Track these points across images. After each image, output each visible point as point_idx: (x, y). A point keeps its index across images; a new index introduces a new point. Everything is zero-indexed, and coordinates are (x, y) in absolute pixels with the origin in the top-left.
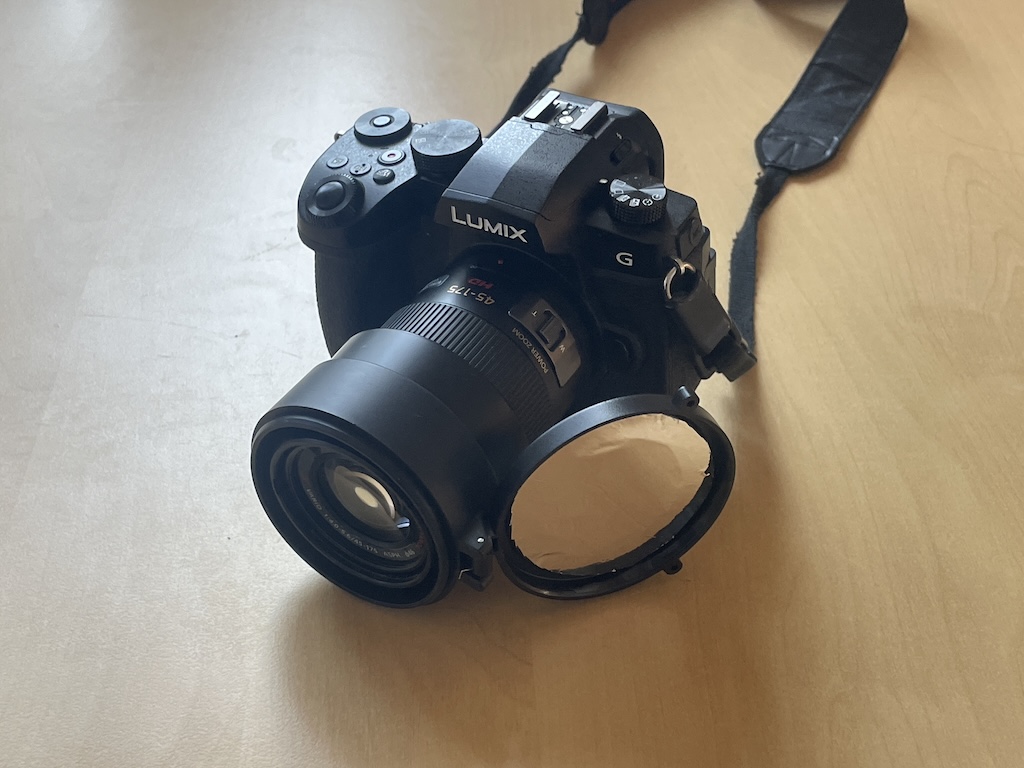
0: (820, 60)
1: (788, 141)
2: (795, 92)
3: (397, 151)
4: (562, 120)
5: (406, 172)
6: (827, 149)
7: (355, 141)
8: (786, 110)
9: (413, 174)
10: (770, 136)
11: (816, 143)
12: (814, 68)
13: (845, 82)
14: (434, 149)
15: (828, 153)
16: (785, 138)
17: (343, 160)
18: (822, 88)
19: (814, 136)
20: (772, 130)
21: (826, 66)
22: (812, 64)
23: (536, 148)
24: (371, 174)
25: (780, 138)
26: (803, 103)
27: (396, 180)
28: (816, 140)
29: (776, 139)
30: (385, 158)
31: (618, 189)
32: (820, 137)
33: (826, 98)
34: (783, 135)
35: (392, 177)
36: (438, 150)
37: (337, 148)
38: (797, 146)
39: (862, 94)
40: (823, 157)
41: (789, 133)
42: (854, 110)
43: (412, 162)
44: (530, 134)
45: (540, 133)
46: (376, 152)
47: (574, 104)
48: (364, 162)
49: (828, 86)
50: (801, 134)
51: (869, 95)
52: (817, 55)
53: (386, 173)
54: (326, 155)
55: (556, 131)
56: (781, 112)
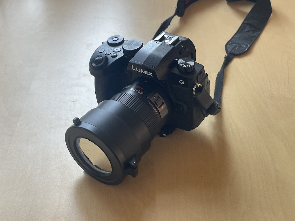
0: (245, 22)
1: (235, 46)
2: (237, 32)
3: (119, 48)
4: (166, 41)
5: (121, 54)
6: (246, 48)
7: (107, 45)
8: (235, 37)
9: (123, 55)
10: (229, 44)
11: (243, 46)
12: (243, 24)
13: (253, 29)
14: (129, 48)
15: (246, 49)
16: (234, 45)
17: (103, 50)
18: (246, 30)
19: (242, 44)
20: (230, 42)
21: (247, 24)
22: (243, 23)
23: (157, 49)
24: (111, 55)
25: (232, 45)
26: (240, 35)
27: (118, 57)
28: (243, 45)
29: (231, 45)
30: (115, 50)
31: (181, 62)
32: (244, 45)
33: (247, 33)
34: (234, 44)
35: (117, 56)
36: (130, 48)
37: (102, 47)
38: (237, 47)
39: (257, 32)
40: (245, 51)
41: (235, 43)
42: (255, 37)
43: (123, 51)
44: (156, 45)
45: (159, 45)
46: (113, 48)
47: (170, 36)
48: (109, 51)
49: (247, 30)
50: (239, 43)
51: (259, 33)
52: (245, 20)
53: (115, 54)
54: (99, 49)
55: (164, 44)
56: (233, 37)
